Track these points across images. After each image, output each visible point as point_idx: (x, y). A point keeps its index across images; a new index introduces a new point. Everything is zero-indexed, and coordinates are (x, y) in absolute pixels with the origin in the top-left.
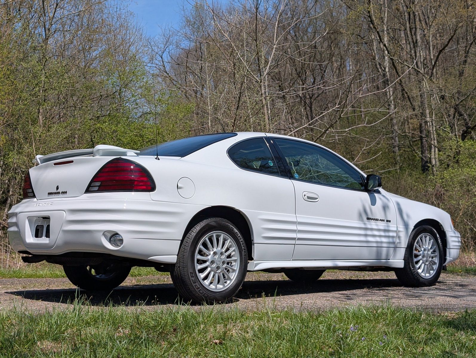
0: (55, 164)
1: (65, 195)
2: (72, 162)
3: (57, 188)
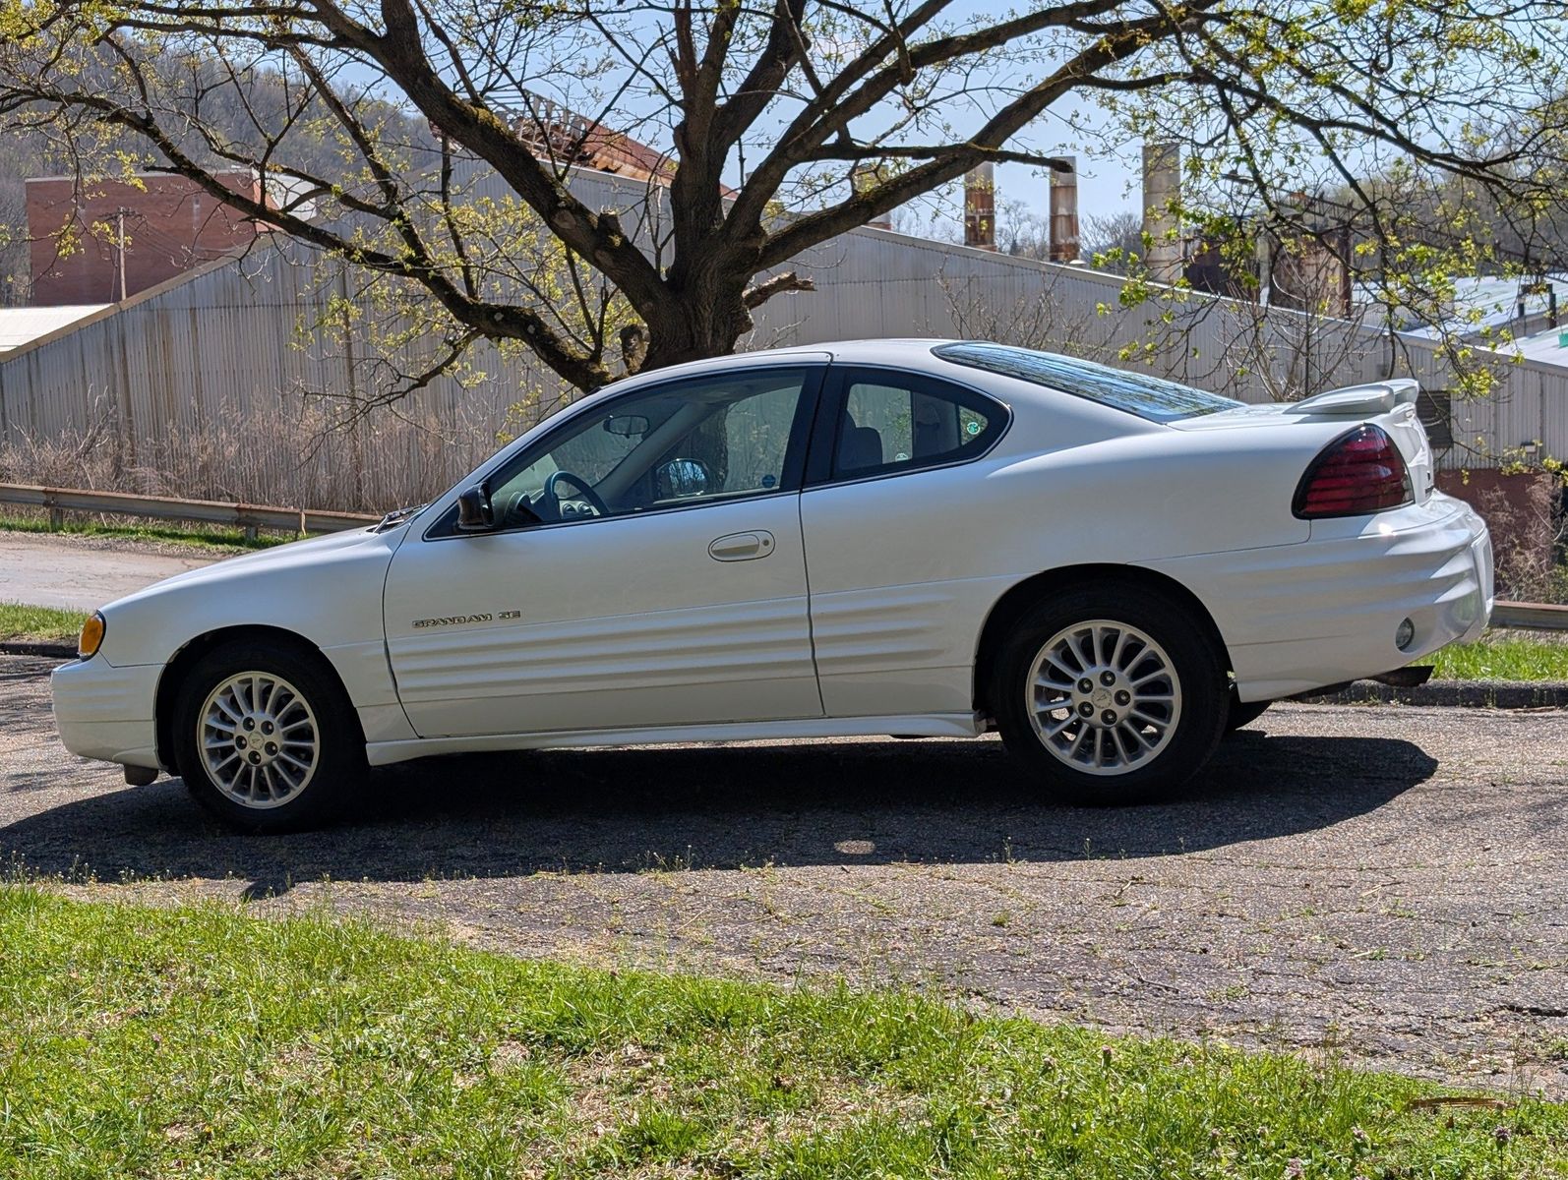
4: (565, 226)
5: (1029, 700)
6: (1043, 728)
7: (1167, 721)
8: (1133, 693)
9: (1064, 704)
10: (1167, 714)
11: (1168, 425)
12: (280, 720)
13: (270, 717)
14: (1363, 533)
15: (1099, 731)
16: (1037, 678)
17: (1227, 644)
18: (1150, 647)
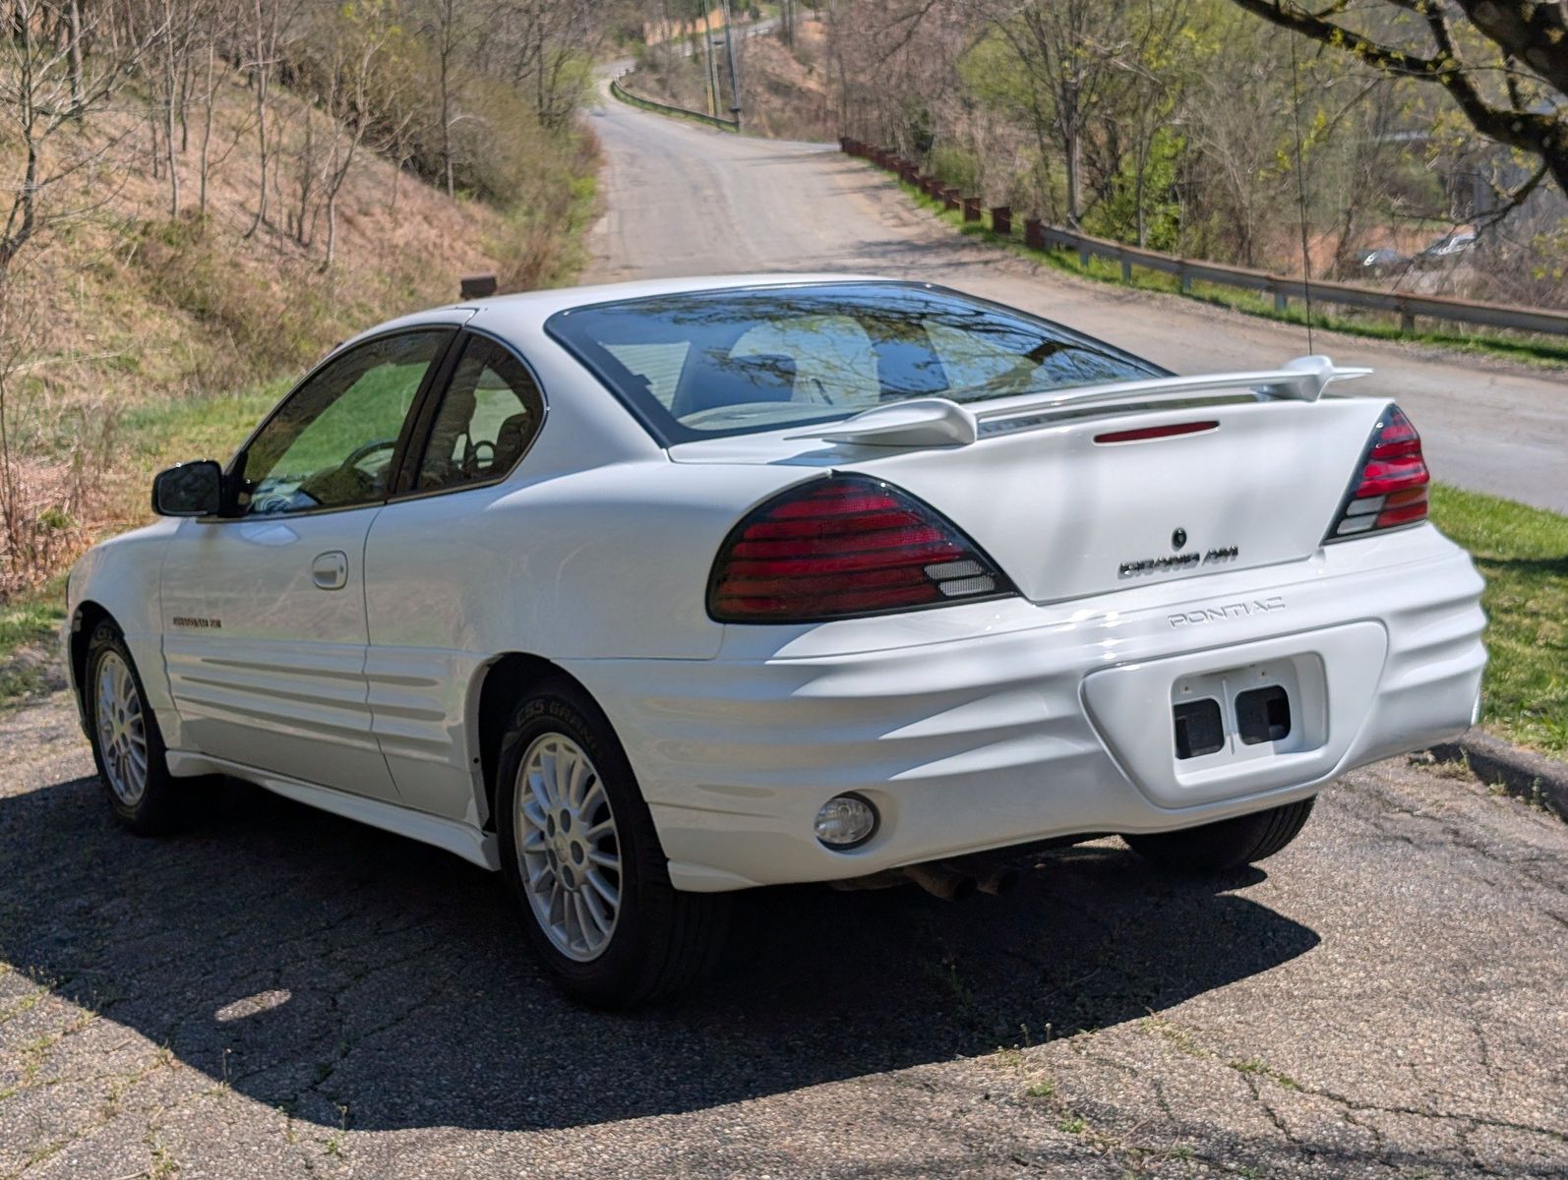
0: (1100, 439)
1: (1228, 563)
2: (1213, 424)
3: (1179, 538)
4: (1487, 21)
5: (519, 831)
6: (534, 875)
7: (616, 897)
8: (588, 848)
9: (541, 847)
10: (617, 888)
11: (671, 449)
12: (129, 709)
13: (123, 704)
14: (777, 655)
15: (566, 894)
16: (524, 802)
17: (646, 798)
18: (598, 785)
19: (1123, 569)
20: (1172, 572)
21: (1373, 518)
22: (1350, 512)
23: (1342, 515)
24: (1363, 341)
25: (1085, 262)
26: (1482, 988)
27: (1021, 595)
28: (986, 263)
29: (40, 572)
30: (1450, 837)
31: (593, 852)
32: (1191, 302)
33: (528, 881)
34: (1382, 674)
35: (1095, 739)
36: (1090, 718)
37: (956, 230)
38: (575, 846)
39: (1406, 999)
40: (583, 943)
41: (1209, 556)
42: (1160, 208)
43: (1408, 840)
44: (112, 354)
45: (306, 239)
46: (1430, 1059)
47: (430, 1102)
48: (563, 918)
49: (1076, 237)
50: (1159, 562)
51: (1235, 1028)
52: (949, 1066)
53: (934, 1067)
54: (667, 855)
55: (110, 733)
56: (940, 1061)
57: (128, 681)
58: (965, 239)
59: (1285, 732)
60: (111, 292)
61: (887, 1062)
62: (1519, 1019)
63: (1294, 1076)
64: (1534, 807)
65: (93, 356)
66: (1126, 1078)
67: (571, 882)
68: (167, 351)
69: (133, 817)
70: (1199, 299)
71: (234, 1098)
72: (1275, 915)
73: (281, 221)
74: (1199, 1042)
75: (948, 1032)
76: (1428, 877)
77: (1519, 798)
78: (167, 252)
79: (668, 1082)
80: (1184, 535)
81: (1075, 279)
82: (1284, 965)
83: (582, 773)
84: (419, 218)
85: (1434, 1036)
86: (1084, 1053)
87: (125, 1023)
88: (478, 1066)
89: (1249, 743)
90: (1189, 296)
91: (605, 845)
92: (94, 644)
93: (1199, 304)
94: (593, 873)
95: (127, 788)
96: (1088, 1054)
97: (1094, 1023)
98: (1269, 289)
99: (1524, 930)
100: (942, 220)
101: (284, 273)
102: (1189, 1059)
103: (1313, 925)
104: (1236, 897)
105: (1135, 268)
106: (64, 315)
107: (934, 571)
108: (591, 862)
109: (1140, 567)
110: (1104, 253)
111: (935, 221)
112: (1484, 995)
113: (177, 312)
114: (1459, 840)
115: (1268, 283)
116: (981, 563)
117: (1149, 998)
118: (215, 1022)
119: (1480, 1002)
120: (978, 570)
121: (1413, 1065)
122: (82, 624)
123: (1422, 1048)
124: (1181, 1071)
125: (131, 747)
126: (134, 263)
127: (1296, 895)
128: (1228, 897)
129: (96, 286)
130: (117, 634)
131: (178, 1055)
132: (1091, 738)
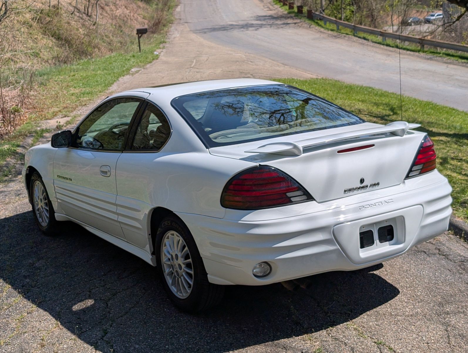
0: (339, 152)
1: (377, 187)
2: (373, 145)
3: (362, 181)
5: (162, 258)
6: (167, 270)
7: (192, 282)
8: (183, 266)
9: (169, 263)
10: (192, 279)
11: (209, 149)
12: (43, 199)
13: (41, 197)
14: (242, 220)
15: (176, 278)
16: (164, 249)
17: (201, 256)
18: (186, 248)
19: (345, 191)
20: (360, 191)
21: (420, 171)
22: (413, 170)
23: (410, 171)
24: (408, 52)
25: (325, 24)
26: (448, 313)
27: (315, 200)
28: (295, 23)
29: (12, 127)
30: (438, 251)
31: (185, 267)
32: (357, 38)
33: (165, 272)
34: (421, 221)
35: (336, 245)
36: (335, 239)
37: (286, 12)
38: (179, 265)
39: (426, 317)
40: (181, 292)
41: (371, 185)
42: (348, 7)
43: (425, 252)
44: (32, 51)
45: (89, 14)
46: (433, 341)
47: (137, 346)
48: (175, 284)
49: (323, 16)
50: (356, 188)
51: (375, 327)
52: (291, 339)
53: (286, 340)
54: (207, 273)
55: (38, 205)
56: (288, 338)
57: (43, 190)
58: (289, 15)
59: (392, 239)
60: (31, 31)
61: (272, 338)
62: (459, 326)
63: (393, 347)
64: (462, 240)
65: (26, 52)
66: (343, 346)
67: (178, 275)
68: (48, 50)
69: (44, 230)
70: (359, 37)
71: (79, 342)
72: (386, 282)
73: (82, 8)
74: (365, 332)
75: (290, 326)
76: (431, 268)
77: (458, 236)
78: (48, 19)
79: (207, 343)
80: (363, 180)
81: (322, 30)
82: (389, 302)
83: (181, 244)
84: (124, 7)
85: (434, 332)
86: (330, 335)
87: (45, 310)
88: (151, 333)
89: (381, 243)
90: (356, 36)
91: (188, 266)
92: (33, 178)
93: (360, 39)
94: (185, 274)
95: (43, 221)
96: (332, 336)
97: (334, 324)
98: (381, 35)
99: (460, 290)
100: (282, 9)
101: (83, 25)
102: (362, 339)
103: (397, 286)
104: (374, 274)
105: (340, 27)
106: (17, 39)
107: (289, 194)
108: (184, 270)
109: (350, 190)
110: (331, 21)
111: (280, 9)
112: (448, 316)
113: (51, 38)
114: (440, 253)
115: (380, 33)
116: (303, 191)
117: (349, 314)
118: (71, 311)
119: (447, 319)
120: (302, 193)
121: (428, 343)
122: (29, 171)
123: (431, 336)
124: (360, 344)
125: (44, 210)
126: (38, 22)
127: (392, 274)
128: (372, 274)
129: (26, 29)
130: (40, 177)
131: (62, 324)
132: (335, 245)
